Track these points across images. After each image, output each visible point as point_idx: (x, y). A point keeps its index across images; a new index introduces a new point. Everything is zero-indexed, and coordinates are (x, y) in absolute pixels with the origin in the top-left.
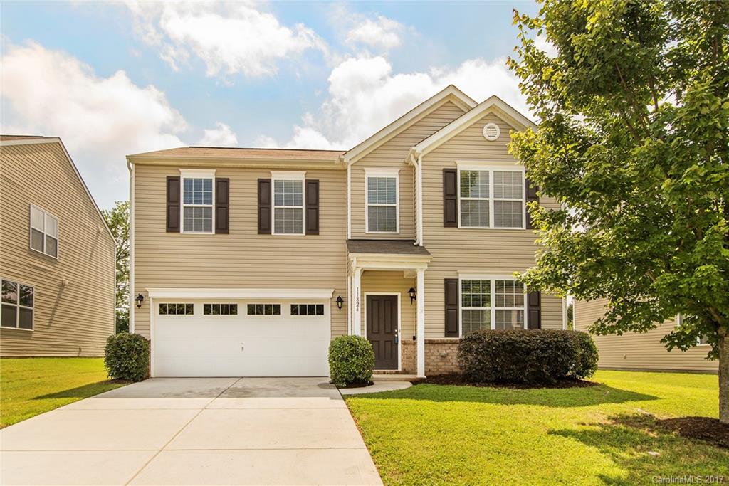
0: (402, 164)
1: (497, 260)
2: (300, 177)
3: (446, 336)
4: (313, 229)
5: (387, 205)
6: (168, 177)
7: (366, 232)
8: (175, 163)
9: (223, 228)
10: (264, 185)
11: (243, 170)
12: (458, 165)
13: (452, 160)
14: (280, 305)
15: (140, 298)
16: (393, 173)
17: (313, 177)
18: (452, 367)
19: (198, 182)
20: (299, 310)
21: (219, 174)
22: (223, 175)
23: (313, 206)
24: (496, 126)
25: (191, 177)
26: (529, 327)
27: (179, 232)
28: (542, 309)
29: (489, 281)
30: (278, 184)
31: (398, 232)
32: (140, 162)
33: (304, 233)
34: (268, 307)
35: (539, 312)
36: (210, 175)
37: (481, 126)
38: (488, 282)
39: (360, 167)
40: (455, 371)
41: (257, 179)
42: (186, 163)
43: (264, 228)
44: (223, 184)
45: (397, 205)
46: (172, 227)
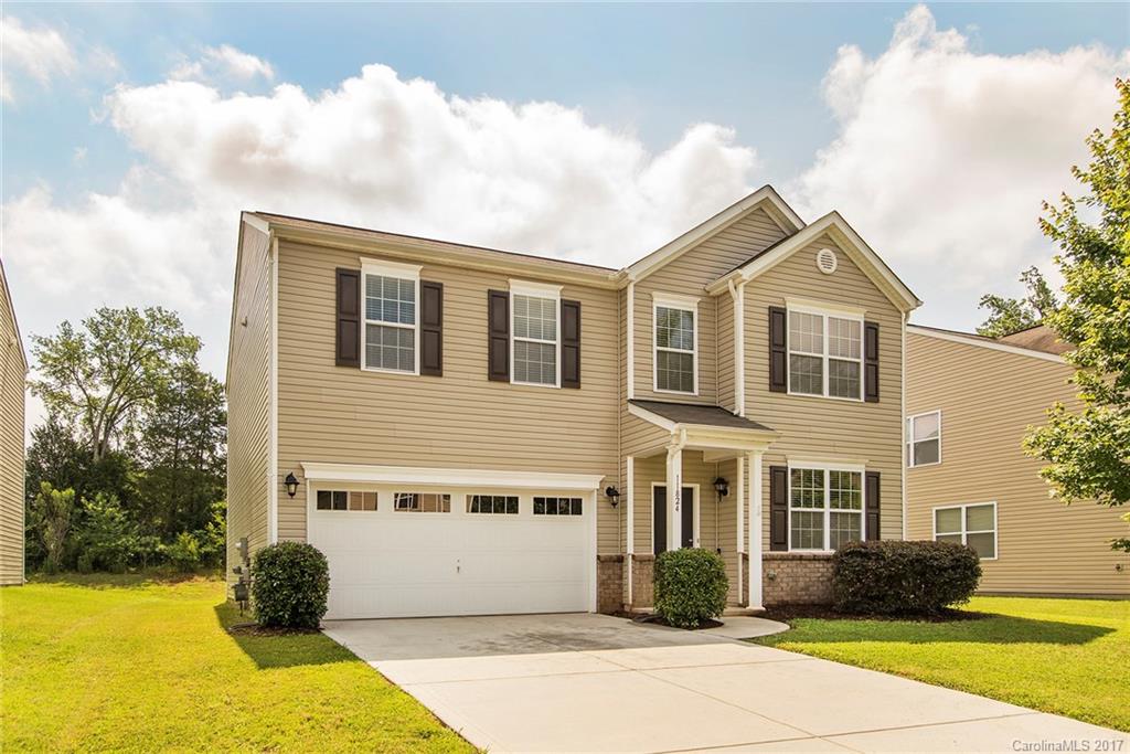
0: (700, 292)
1: (832, 443)
2: (554, 294)
3: (771, 550)
4: (572, 380)
5: (681, 351)
6: (338, 270)
7: (654, 391)
8: (352, 246)
9: (433, 366)
10: (498, 301)
11: (465, 272)
12: (788, 304)
13: (781, 295)
14: (517, 498)
15: (290, 480)
16: (689, 304)
17: (572, 296)
18: (781, 593)
19: (391, 282)
20: (546, 506)
21: (428, 273)
22: (434, 277)
23: (572, 341)
24: (833, 254)
25: (379, 274)
26: (868, 537)
27: (358, 367)
28: (882, 512)
29: (823, 471)
30: (520, 300)
31: (696, 393)
32: (290, 237)
33: (559, 385)
34: (500, 500)
35: (878, 516)
36: (412, 274)
37: (814, 251)
38: (820, 474)
39: (645, 290)
40: (785, 599)
41: (486, 290)
42: (372, 249)
43: (498, 372)
44: (433, 292)
45: (695, 353)
46: (347, 356)
